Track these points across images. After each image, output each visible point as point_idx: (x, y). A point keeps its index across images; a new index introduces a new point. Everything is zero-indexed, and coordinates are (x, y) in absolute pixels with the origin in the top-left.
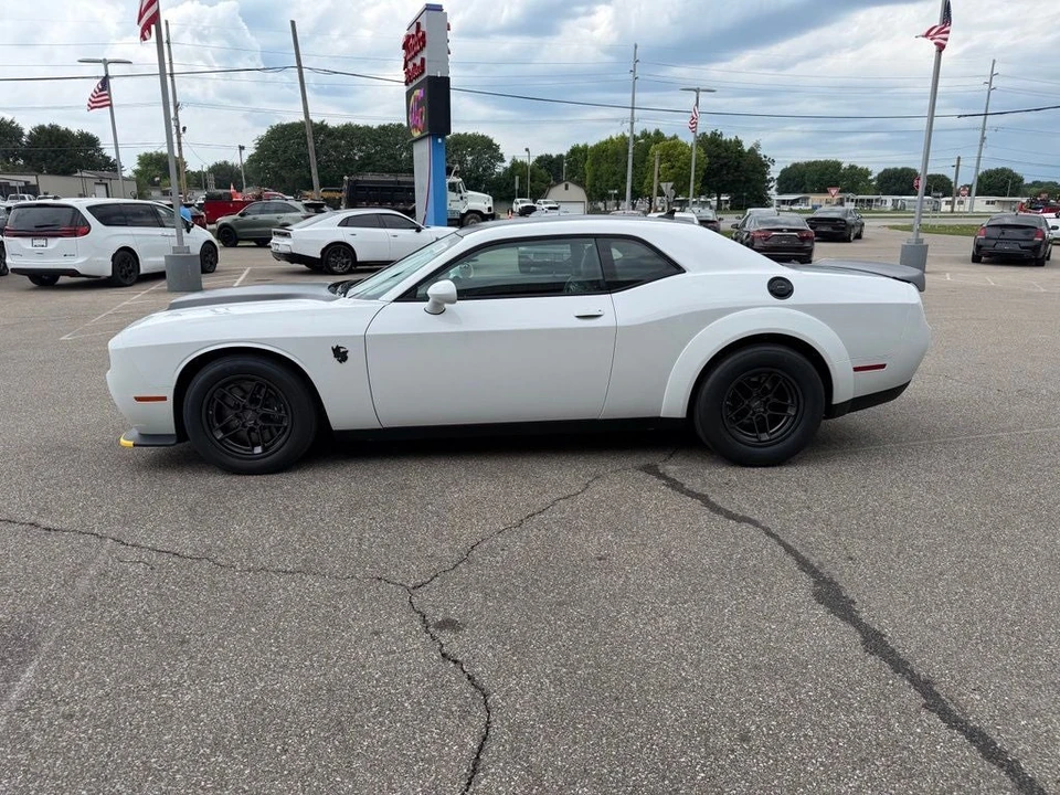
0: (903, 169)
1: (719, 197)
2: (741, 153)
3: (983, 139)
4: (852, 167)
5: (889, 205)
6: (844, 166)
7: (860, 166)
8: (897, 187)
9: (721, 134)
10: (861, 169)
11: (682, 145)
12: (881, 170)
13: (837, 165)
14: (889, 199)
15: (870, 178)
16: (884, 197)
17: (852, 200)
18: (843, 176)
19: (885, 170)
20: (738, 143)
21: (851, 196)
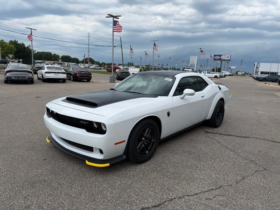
0: (67, 56)
1: (19, 60)
2: (25, 48)
3: (89, 51)
4: (55, 54)
5: (66, 65)
6: (52, 54)
7: (57, 54)
8: (66, 60)
9: (17, 41)
10: (57, 55)
11: (6, 43)
12: (62, 56)
13: (51, 53)
14: (66, 63)
15: (60, 57)
16: (65, 63)
17: (57, 63)
18: (53, 56)
19: (63, 56)
20: (23, 45)
21: (56, 62)
